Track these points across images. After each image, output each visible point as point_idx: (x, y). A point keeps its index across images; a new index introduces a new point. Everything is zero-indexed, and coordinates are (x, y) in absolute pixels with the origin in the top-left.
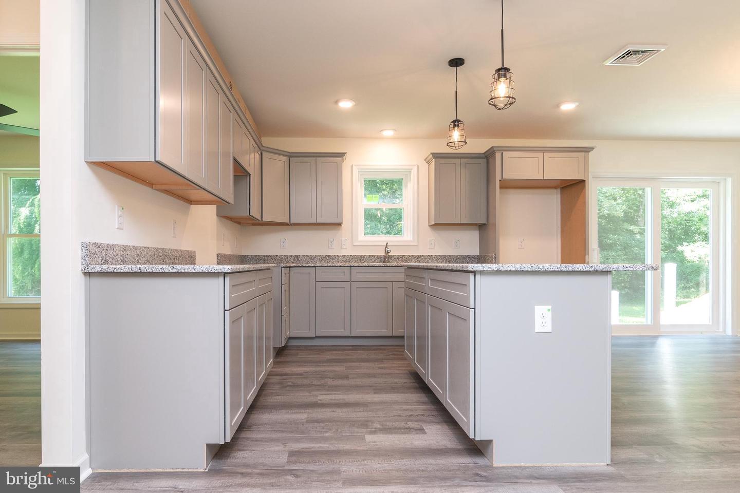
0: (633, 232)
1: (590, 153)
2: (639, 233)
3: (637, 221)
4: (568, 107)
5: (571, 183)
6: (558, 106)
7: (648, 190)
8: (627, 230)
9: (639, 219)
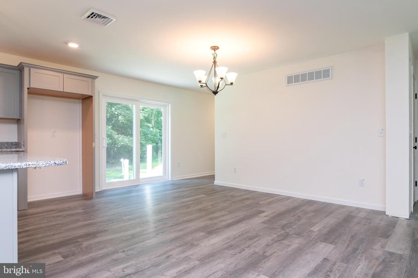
0: (149, 127)
1: (95, 80)
2: (152, 127)
3: (151, 122)
4: (73, 45)
5: (86, 97)
6: (66, 43)
7: (134, 106)
8: (147, 126)
9: (152, 121)
